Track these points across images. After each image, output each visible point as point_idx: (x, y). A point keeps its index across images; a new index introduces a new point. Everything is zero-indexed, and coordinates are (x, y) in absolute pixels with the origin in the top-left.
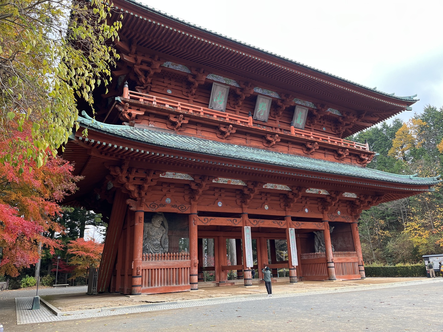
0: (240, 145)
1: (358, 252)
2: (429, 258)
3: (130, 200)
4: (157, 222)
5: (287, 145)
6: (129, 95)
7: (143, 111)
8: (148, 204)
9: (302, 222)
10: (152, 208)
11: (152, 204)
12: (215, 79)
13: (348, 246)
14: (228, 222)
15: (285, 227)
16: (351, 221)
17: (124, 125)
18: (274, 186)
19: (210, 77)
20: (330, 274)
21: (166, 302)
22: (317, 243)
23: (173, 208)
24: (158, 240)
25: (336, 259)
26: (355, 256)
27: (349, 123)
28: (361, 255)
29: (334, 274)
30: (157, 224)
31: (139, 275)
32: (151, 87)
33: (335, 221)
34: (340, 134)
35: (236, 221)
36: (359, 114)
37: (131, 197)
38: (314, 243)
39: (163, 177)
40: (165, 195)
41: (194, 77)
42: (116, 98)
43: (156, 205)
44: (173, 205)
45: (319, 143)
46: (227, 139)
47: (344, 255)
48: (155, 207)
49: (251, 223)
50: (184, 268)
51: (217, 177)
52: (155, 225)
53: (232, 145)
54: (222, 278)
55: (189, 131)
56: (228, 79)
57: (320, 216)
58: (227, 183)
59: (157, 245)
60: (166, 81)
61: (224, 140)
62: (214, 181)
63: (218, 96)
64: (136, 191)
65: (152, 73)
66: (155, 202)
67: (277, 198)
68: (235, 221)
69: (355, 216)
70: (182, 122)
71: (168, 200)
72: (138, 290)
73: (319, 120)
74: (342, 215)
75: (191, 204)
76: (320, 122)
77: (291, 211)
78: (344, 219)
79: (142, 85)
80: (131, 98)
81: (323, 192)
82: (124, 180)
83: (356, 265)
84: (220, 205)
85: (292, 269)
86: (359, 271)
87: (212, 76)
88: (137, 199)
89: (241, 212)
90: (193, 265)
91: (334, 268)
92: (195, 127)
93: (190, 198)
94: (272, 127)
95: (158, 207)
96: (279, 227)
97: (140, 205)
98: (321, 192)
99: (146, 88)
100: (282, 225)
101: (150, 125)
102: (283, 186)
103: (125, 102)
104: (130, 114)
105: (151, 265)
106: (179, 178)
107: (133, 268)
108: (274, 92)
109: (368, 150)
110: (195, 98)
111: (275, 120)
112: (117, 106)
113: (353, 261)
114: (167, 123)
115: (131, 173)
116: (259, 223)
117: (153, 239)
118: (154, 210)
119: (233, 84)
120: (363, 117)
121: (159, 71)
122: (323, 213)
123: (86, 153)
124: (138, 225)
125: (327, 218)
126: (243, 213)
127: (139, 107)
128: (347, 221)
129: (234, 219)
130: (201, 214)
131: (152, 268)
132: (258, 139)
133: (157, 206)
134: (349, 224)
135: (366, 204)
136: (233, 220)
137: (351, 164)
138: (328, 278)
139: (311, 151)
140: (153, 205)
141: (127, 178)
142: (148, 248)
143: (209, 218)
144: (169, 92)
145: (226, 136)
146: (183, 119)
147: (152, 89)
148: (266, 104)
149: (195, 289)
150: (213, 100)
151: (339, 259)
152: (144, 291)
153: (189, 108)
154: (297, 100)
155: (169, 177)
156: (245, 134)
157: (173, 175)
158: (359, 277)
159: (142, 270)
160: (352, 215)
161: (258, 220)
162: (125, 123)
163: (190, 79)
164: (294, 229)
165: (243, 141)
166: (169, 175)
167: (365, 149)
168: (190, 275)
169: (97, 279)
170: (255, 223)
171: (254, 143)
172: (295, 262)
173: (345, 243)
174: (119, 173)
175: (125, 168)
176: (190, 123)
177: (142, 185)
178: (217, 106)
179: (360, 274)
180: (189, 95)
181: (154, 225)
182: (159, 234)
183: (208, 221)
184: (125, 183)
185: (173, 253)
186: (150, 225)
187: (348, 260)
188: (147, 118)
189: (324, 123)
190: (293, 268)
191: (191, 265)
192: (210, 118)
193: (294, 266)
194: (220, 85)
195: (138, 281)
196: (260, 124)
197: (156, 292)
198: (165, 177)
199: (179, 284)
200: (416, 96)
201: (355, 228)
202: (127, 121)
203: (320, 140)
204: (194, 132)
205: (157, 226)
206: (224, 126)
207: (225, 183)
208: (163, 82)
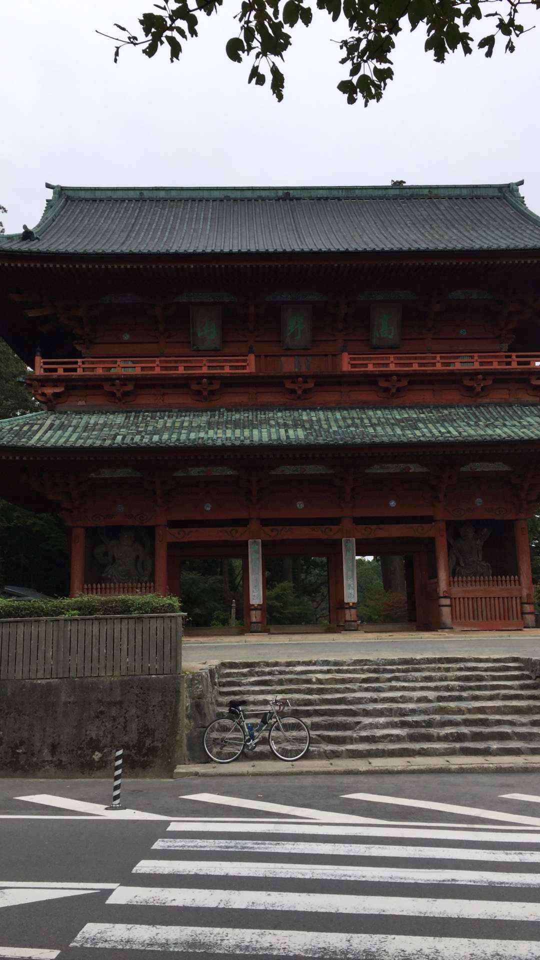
0: (232, 407)
1: (522, 577)
3: (62, 512)
5: (337, 389)
6: (41, 367)
7: (61, 386)
8: (90, 515)
9: (379, 526)
10: (95, 520)
12: (192, 300)
14: (220, 534)
16: (510, 517)
19: (182, 299)
20: (438, 618)
23: (127, 519)
24: (127, 564)
28: (526, 584)
29: (448, 619)
34: (500, 336)
35: (237, 532)
39: (97, 476)
40: (116, 501)
43: (101, 517)
44: (128, 514)
46: (206, 400)
48: (100, 519)
49: (264, 533)
51: (183, 468)
55: (143, 400)
56: (218, 293)
57: (425, 512)
58: (205, 474)
59: (122, 572)
60: (121, 320)
61: (204, 404)
62: (179, 474)
63: (204, 326)
66: (100, 513)
67: (324, 487)
68: (234, 532)
70: (123, 390)
71: (120, 508)
73: (449, 317)
74: (488, 507)
75: (154, 511)
76: (452, 319)
77: (352, 508)
78: (493, 513)
80: (45, 370)
81: (416, 468)
83: (515, 603)
84: (208, 509)
86: (521, 613)
87: (187, 296)
89: (247, 517)
91: (449, 608)
92: (151, 391)
93: (151, 502)
95: (104, 518)
96: (324, 537)
97: (78, 520)
98: (411, 469)
100: (330, 533)
101: (79, 403)
102: (319, 467)
106: (122, 475)
108: (315, 293)
110: (168, 338)
111: (333, 340)
113: (505, 595)
114: (104, 394)
116: (283, 532)
117: (118, 564)
118: (99, 524)
119: (228, 298)
122: (433, 506)
125: (442, 513)
126: (250, 519)
128: (498, 518)
129: (233, 530)
130: (173, 524)
132: (274, 389)
136: (231, 531)
139: (390, 393)
140: (96, 516)
142: (110, 576)
143: (187, 530)
144: (127, 337)
145: (204, 396)
146: (122, 385)
148: (302, 318)
150: (195, 332)
151: (469, 591)
154: (372, 294)
155: (108, 477)
156: (246, 385)
157: (112, 473)
160: (514, 505)
161: (280, 528)
164: (354, 539)
165: (244, 399)
166: (107, 473)
170: (274, 533)
171: (266, 398)
176: (138, 387)
178: (205, 343)
179: (522, 619)
180: (158, 334)
183: (185, 534)
187: (491, 592)
188: (72, 393)
189: (464, 319)
193: (348, 603)
194: (204, 307)
196: (298, 356)
198: (101, 476)
201: (521, 531)
204: (151, 399)
206: (196, 382)
207: (201, 474)
208: (116, 324)
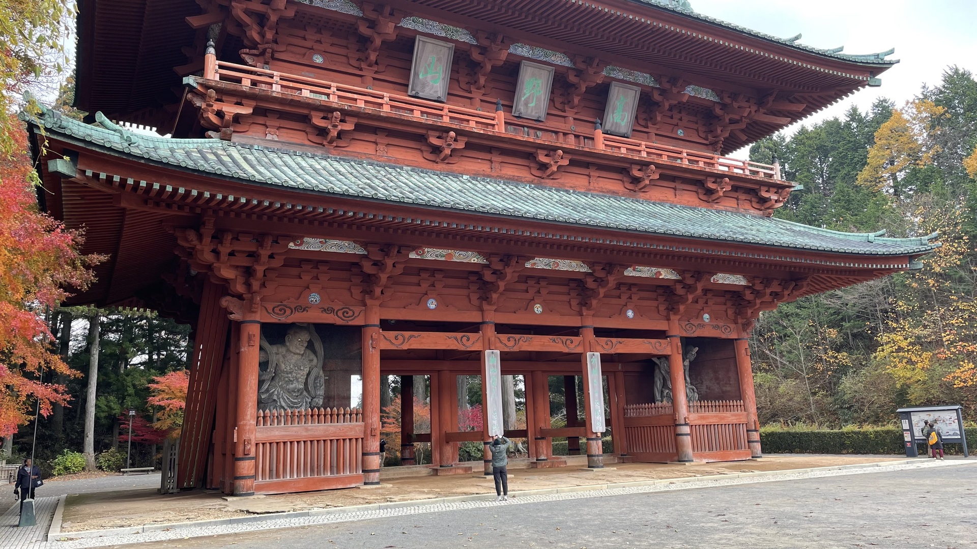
0: (475, 176)
1: (747, 401)
2: (912, 413)
3: (229, 298)
4: (297, 344)
5: (586, 171)
6: (217, 72)
7: (249, 106)
8: (270, 306)
9: (619, 339)
10: (278, 314)
11: (279, 306)
12: (420, 29)
13: (724, 389)
14: (449, 342)
15: (579, 350)
16: (734, 336)
17: (210, 137)
18: (551, 264)
19: (409, 24)
20: (679, 449)
21: (286, 513)
22: (659, 384)
23: (325, 315)
24: (300, 380)
25: (694, 418)
26: (739, 411)
27: (736, 117)
28: (753, 409)
29: (689, 450)
30: (297, 348)
31: (249, 456)
32: (273, 52)
33: (695, 335)
34: (716, 143)
35: (468, 339)
36: (761, 97)
37: (230, 292)
38: (652, 383)
39: (297, 248)
40: (308, 288)
41: (372, 24)
42: (186, 80)
43: (286, 309)
44: (326, 308)
45: (658, 166)
46: (446, 161)
47: (714, 409)
48: (285, 312)
49: (501, 342)
50: (350, 440)
51: (419, 247)
52: (293, 349)
53: (456, 175)
54: (445, 458)
55: (358, 148)
56: (451, 27)
57: (661, 325)
58: (443, 259)
59: (295, 392)
60: (311, 35)
61: (441, 166)
62: (413, 255)
63: (429, 65)
64: (240, 280)
65: (273, 18)
66: (285, 303)
67: (564, 289)
68: (465, 339)
69: (743, 325)
70: (339, 128)
71: (315, 298)
72: (245, 487)
73: (669, 114)
74: (714, 324)
75: (365, 305)
76: (672, 117)
77: (593, 316)
78: (718, 331)
79: (254, 45)
80: (223, 77)
81: (666, 274)
82: (208, 257)
83: (743, 430)
84: (433, 306)
85: (592, 439)
86: (748, 442)
87: (413, 21)
88: (244, 296)
89: (479, 320)
90: (369, 432)
91: (689, 437)
92: (372, 138)
93: (364, 292)
94: (556, 133)
95: (292, 312)
96: (566, 350)
97: (251, 311)
98: (661, 274)
99: (263, 53)
100: (572, 346)
101: (269, 137)
102: (574, 263)
103: (207, 87)
104: (220, 114)
105: (277, 433)
106: (334, 250)
107: (235, 440)
108: (559, 54)
109: (778, 177)
110: (376, 72)
111: (564, 117)
112: (189, 96)
113: (735, 422)
114: (308, 130)
115: (221, 243)
116: (521, 342)
117: (287, 379)
118: (283, 319)
119: (463, 37)
120: (771, 103)
121: (290, 13)
122: (668, 319)
123: (111, 203)
124: (245, 351)
125: (678, 328)
126: (483, 323)
127: (240, 97)
128: (724, 336)
129: (464, 336)
130: (388, 325)
131: (278, 441)
132: (520, 161)
133: (288, 311)
134: (731, 342)
135: (768, 298)
136: (462, 338)
137: (736, 212)
138: (676, 458)
139: (642, 185)
140: (279, 308)
141: (216, 252)
142: (275, 398)
143: (407, 334)
144: (318, 60)
145: (442, 155)
146: (341, 121)
147: (277, 55)
148: (540, 82)
149: (372, 483)
150: (416, 74)
151: (703, 418)
152: (260, 488)
153: (355, 96)
154: (614, 70)
155: (312, 249)
156: (489, 150)
157: (320, 245)
158: (747, 455)
159: (257, 444)
160: (736, 323)
161: (517, 336)
162: (210, 133)
163: (364, 30)
164: (598, 354)
165: (484, 167)
166: (312, 244)
167: (771, 176)
168: (364, 454)
169: (176, 462)
170: (512, 343)
171: (509, 171)
172: (598, 424)
173: (718, 384)
174: (195, 242)
175: (208, 230)
176: (359, 128)
177: (251, 267)
178: (427, 90)
179: (749, 448)
180: (363, 66)
181: (291, 349)
182: (302, 368)
183: (404, 340)
184: (213, 263)
185: (325, 409)
186: (282, 350)
187: (723, 418)
188: (261, 120)
189: (681, 119)
190: (594, 436)
191: (365, 432)
192: (403, 118)
193: (596, 433)
194: (433, 41)
195: (245, 467)
196: (528, 127)
197: (287, 490)
198: (302, 248)
199: (338, 472)
200: (892, 52)
201: (743, 351)
202: (216, 129)
203: (664, 160)
204: (369, 149)
205: (298, 351)
206: (437, 134)
207: (439, 259)
208: (305, 39)
